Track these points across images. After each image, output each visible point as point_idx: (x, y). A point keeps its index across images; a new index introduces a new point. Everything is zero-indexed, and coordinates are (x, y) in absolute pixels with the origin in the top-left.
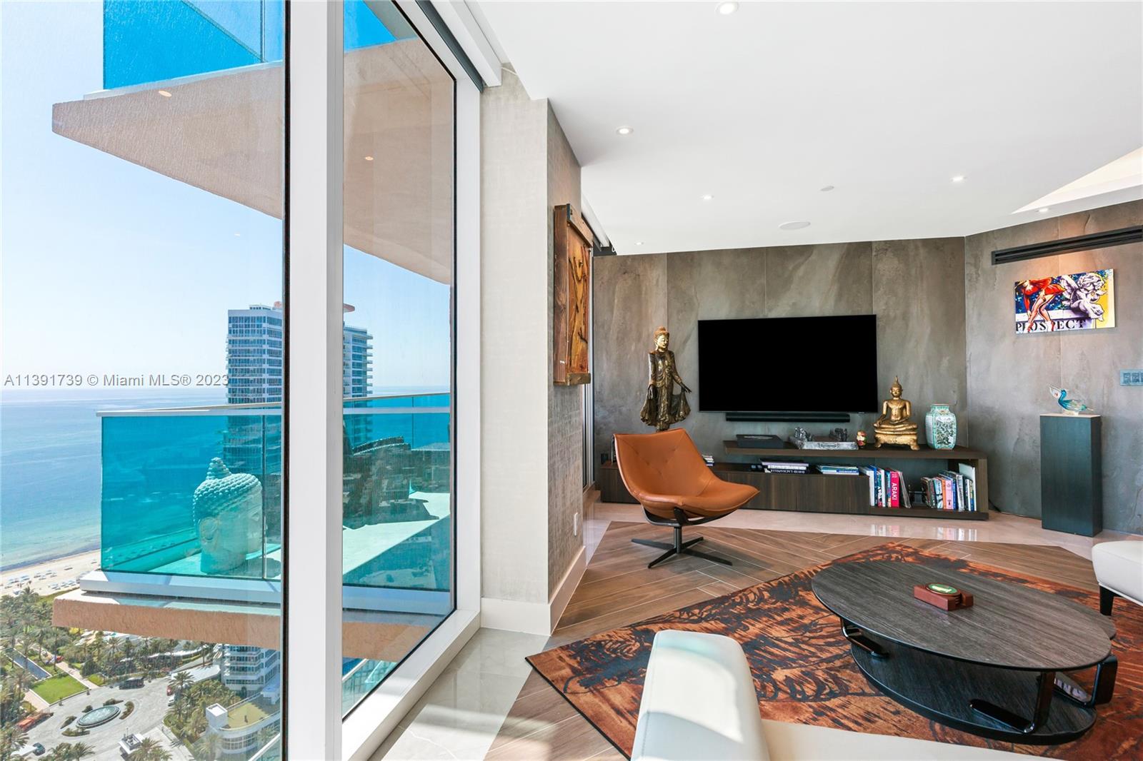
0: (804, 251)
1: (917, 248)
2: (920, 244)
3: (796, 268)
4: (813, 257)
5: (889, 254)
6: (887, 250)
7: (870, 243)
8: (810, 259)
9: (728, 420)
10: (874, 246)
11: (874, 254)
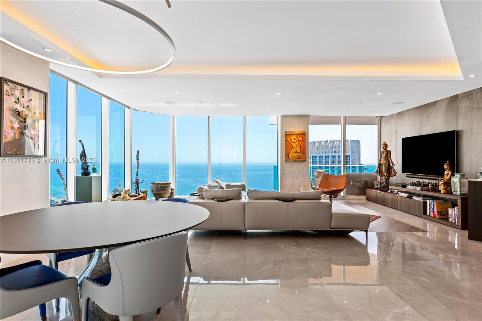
0: (434, 103)
1: (477, 93)
2: (478, 91)
3: (432, 112)
4: (437, 106)
5: (465, 99)
6: (464, 97)
7: (458, 95)
8: (436, 107)
9: (407, 177)
10: (459, 96)
11: (459, 100)
